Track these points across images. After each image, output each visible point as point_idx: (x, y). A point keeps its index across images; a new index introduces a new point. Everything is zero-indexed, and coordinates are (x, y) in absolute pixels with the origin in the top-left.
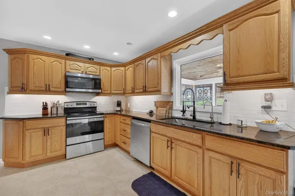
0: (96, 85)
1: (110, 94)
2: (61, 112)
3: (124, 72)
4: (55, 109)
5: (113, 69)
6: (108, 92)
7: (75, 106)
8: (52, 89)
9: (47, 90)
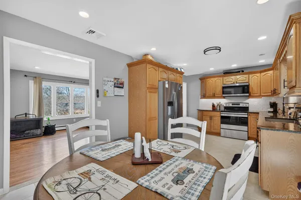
0: (245, 90)
1: (260, 96)
2: (222, 109)
3: (272, 75)
4: (219, 107)
5: (263, 74)
6: (258, 95)
7: (231, 105)
8: (216, 95)
9: (214, 96)
